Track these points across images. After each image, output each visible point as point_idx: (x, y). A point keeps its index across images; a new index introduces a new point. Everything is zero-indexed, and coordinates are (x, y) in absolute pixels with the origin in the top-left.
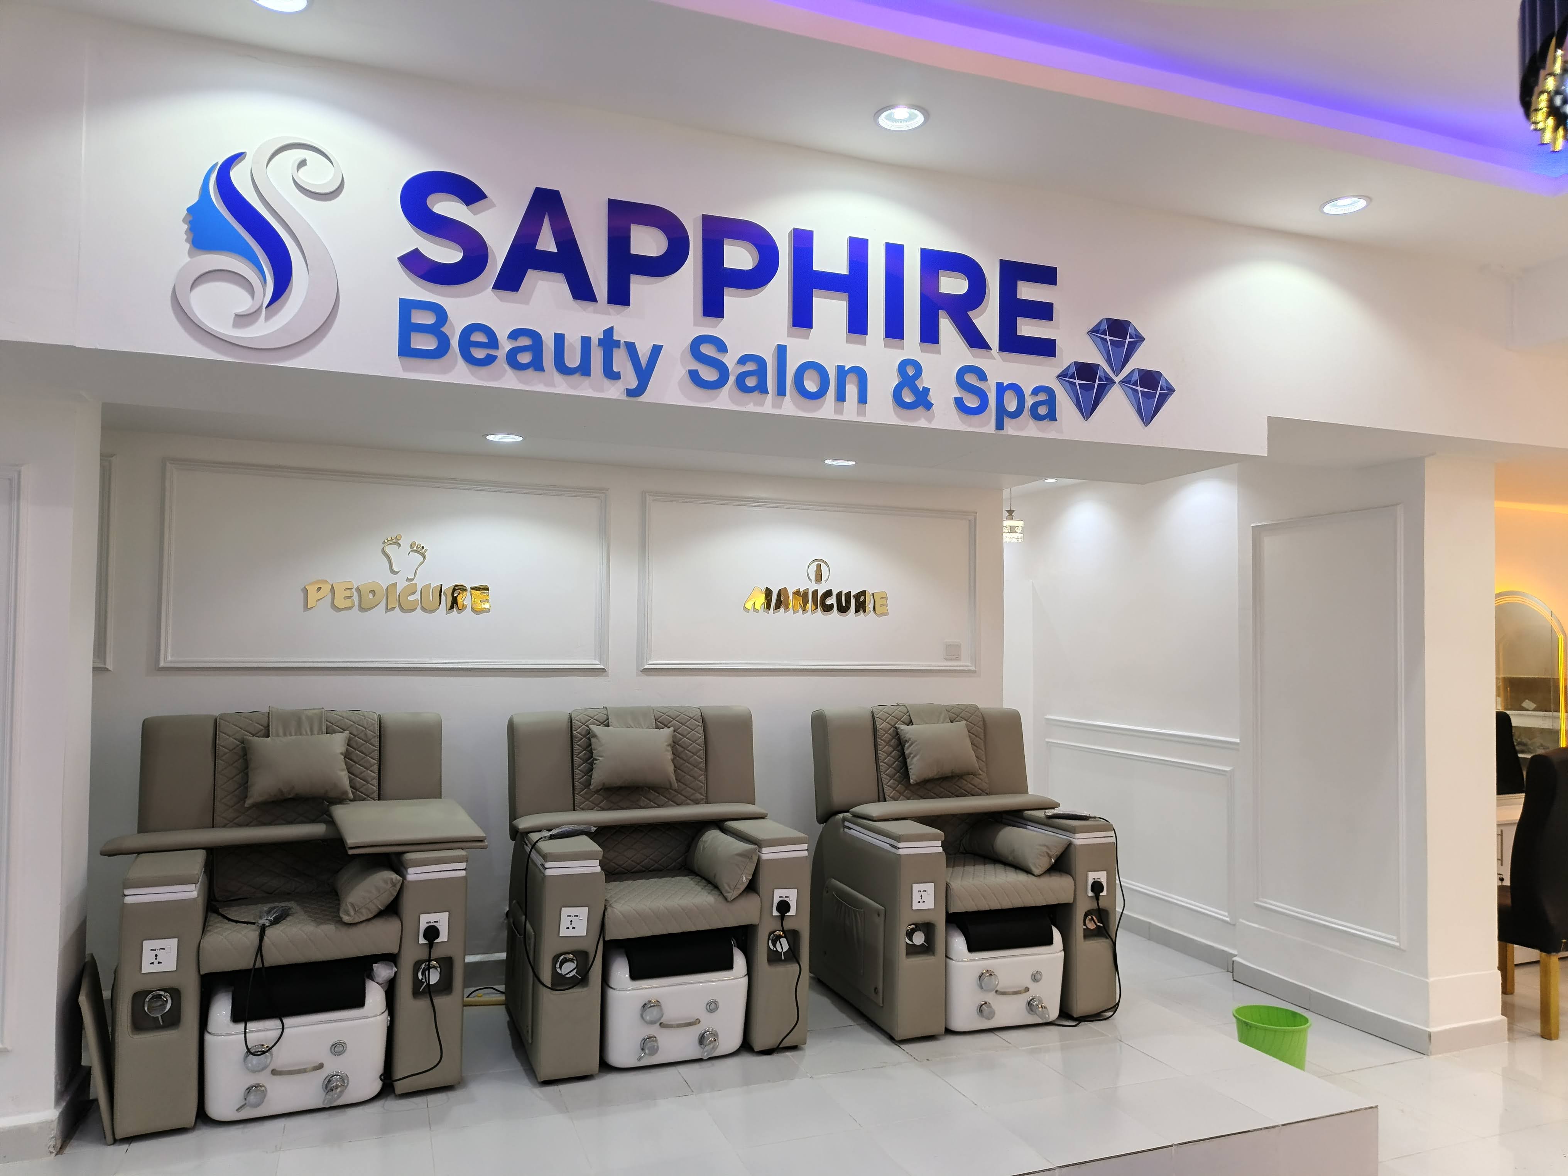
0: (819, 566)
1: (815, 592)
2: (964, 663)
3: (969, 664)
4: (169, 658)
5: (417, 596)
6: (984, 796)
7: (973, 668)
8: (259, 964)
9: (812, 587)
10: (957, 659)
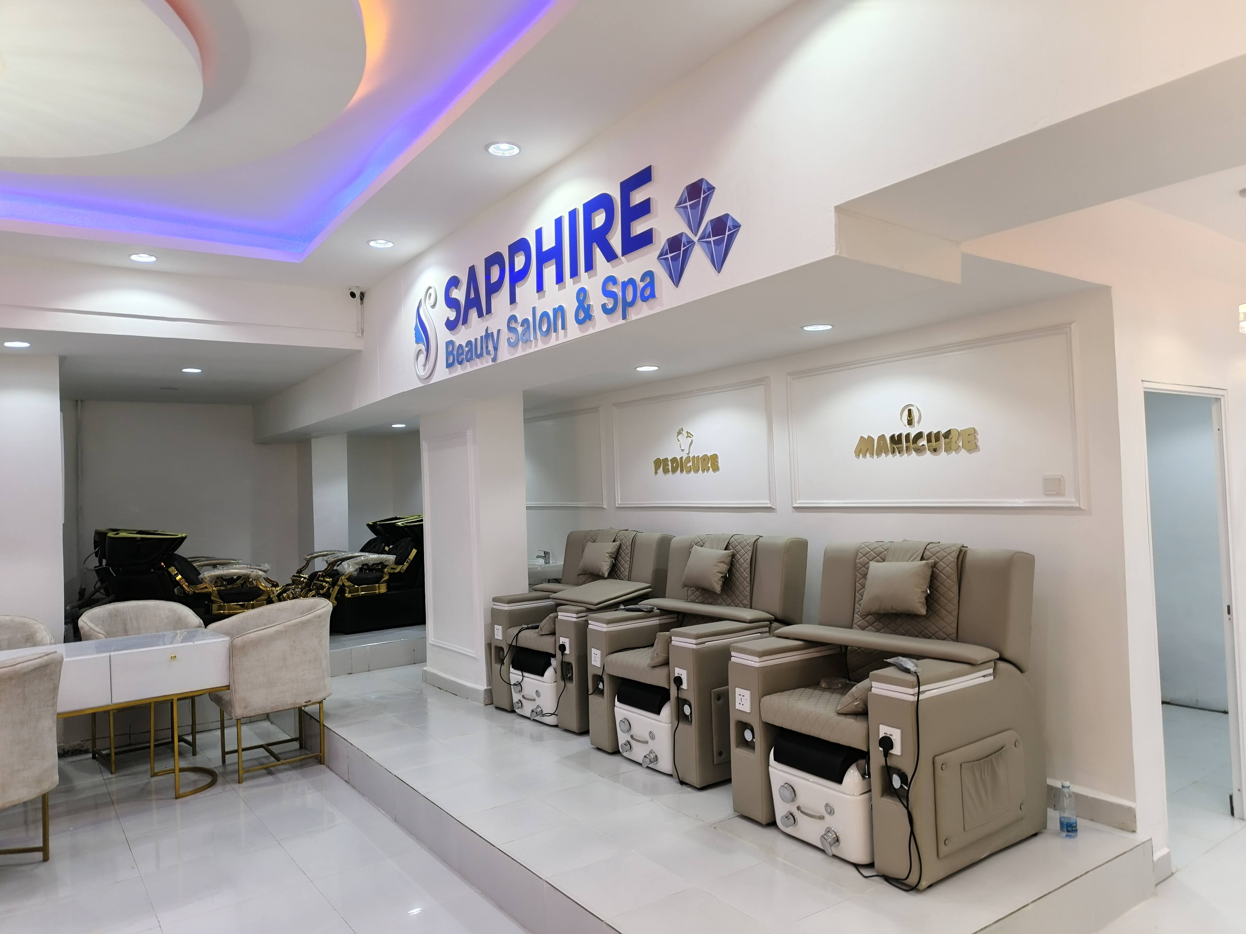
0: (910, 411)
1: (908, 436)
2: (1069, 500)
3: (1074, 500)
4: (619, 502)
5: (690, 464)
6: (949, 642)
7: (1077, 505)
8: (514, 644)
9: (905, 430)
10: (1059, 494)
